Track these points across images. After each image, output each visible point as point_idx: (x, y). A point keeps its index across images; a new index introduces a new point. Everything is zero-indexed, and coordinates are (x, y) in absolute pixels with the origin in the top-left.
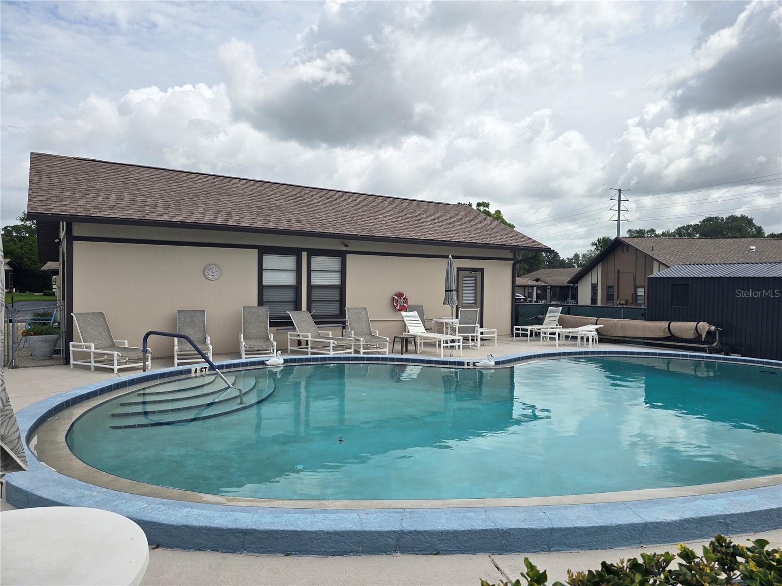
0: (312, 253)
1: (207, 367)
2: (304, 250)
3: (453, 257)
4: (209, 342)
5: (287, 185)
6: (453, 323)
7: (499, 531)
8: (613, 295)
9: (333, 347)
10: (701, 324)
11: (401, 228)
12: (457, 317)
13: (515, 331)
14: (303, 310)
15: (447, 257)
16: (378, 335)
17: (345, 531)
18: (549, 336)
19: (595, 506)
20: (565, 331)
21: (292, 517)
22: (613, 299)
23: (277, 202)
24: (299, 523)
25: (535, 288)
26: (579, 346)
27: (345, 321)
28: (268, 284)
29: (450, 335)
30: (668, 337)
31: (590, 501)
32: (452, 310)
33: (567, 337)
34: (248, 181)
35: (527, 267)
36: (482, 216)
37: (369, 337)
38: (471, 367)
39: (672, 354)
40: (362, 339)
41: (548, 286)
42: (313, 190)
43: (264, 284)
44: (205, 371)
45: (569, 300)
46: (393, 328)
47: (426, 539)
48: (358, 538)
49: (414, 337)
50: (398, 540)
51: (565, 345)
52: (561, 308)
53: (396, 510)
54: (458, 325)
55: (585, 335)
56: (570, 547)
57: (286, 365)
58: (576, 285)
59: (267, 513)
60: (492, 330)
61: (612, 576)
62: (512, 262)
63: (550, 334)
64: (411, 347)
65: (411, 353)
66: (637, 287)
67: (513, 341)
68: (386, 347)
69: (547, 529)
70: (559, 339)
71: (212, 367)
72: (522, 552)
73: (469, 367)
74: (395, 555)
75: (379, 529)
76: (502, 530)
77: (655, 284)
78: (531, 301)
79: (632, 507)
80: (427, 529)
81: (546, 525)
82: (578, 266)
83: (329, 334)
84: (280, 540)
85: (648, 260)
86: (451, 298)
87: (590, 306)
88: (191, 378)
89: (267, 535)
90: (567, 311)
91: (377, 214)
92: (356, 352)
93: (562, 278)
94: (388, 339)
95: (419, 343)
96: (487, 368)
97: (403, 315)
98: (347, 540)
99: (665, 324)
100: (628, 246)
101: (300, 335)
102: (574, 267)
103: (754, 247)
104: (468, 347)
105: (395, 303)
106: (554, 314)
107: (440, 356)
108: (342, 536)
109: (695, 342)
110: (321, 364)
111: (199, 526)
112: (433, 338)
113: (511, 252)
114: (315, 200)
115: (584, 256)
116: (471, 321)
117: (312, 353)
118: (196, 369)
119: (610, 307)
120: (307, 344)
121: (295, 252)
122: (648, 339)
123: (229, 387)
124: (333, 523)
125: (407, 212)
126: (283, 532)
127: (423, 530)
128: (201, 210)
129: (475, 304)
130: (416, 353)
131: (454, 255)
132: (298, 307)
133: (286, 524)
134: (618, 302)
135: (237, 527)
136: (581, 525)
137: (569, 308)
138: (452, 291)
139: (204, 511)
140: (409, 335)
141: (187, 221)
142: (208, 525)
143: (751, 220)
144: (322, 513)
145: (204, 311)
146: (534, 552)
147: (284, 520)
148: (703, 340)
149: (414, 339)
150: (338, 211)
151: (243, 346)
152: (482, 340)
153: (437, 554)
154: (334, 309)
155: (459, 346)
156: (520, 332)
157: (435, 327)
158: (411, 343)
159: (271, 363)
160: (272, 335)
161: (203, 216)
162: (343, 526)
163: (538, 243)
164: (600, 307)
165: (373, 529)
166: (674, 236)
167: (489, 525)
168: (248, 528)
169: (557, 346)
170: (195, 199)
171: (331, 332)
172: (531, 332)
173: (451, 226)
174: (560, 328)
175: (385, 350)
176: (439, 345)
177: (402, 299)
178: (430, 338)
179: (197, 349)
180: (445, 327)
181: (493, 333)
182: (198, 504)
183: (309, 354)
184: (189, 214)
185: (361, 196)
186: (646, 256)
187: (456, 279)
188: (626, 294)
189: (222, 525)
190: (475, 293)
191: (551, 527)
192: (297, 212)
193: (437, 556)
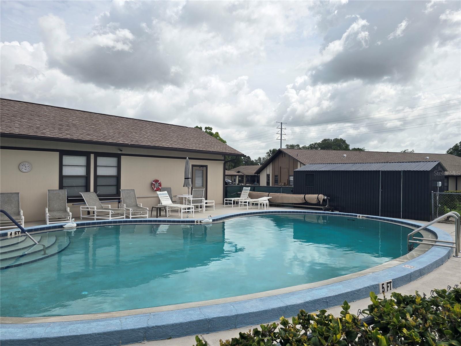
0: (97, 155)
1: (20, 231)
2: (92, 153)
3: (189, 158)
4: (22, 214)
5: (81, 111)
6: (189, 198)
7: (207, 320)
8: (278, 180)
9: (111, 215)
10: (320, 195)
11: (157, 140)
12: (192, 195)
13: (225, 201)
14: (91, 191)
15: (186, 158)
16: (141, 207)
17: (110, 332)
18: (243, 203)
19: (261, 299)
20: (252, 200)
21: (74, 327)
22: (277, 183)
23: (74, 122)
24: (79, 330)
25: (237, 177)
26: (259, 209)
27: (120, 198)
28: (66, 175)
29: (188, 205)
30: (304, 203)
31: (259, 297)
32: (189, 190)
33: (253, 204)
34: (53, 108)
35: (233, 165)
36: (207, 135)
37: (136, 208)
38: (199, 223)
39: (306, 212)
40: (131, 209)
41: (244, 175)
42: (99, 115)
43: (63, 175)
44: (19, 234)
45: (256, 183)
46: (152, 202)
47: (163, 330)
48: (119, 335)
49: (165, 207)
50: (145, 333)
51: (252, 208)
52: (250, 188)
53: (145, 314)
54: (192, 199)
55: (262, 202)
56: (247, 324)
57: (78, 227)
58: (259, 175)
59: (57, 326)
60: (212, 201)
61: (243, 340)
62: (223, 162)
63: (244, 202)
64: (163, 213)
65: (163, 216)
66: (290, 176)
67: (224, 207)
68: (147, 214)
69: (234, 316)
70: (249, 205)
71: (23, 231)
72: (220, 331)
73: (197, 224)
74: (143, 342)
75: (133, 328)
76: (209, 319)
77: (298, 174)
78: (235, 184)
79: (280, 298)
80: (164, 324)
81: (234, 313)
82: (261, 164)
83: (109, 207)
84: (65, 343)
85: (295, 161)
86: (188, 183)
87: (266, 187)
88: (7, 239)
89: (56, 340)
90: (253, 189)
91: (142, 132)
92: (127, 217)
93: (251, 171)
94: (148, 208)
95: (168, 211)
96: (208, 223)
97: (158, 193)
98: (112, 337)
99: (303, 196)
100: (285, 154)
101: (89, 208)
102: (258, 165)
103: (346, 155)
104: (198, 212)
105: (153, 186)
106: (246, 191)
107: (181, 217)
108: (108, 335)
109: (317, 205)
110: (103, 226)
111: (5, 340)
112: (177, 207)
113: (223, 156)
114: (100, 121)
115: (263, 159)
116: (200, 196)
117: (97, 219)
118: (11, 232)
119: (276, 187)
120: (94, 214)
121: (86, 154)
122: (295, 204)
123: (36, 244)
124: (102, 327)
125: (161, 131)
126: (67, 337)
127: (161, 325)
128: (17, 125)
129: (203, 186)
130: (166, 216)
131: (189, 157)
132: (87, 190)
133: (70, 332)
134: (281, 184)
135: (34, 337)
136: (253, 311)
137: (254, 188)
138: (189, 178)
139: (10, 329)
140: (162, 206)
141: (6, 132)
142: (12, 338)
143: (345, 141)
144: (96, 321)
145: (18, 193)
146: (227, 330)
147: (68, 329)
148: (321, 204)
149: (165, 208)
150: (116, 129)
151: (48, 216)
152: (206, 207)
153: (170, 338)
154: (112, 190)
155: (192, 211)
156: (228, 202)
157: (178, 201)
158: (163, 211)
159: (67, 227)
160: (69, 208)
161: (19, 129)
162: (109, 328)
163: (237, 151)
164: (272, 187)
165: (129, 328)
166: (308, 148)
167: (202, 317)
168: (43, 337)
169: (248, 209)
170: (12, 118)
171: (110, 205)
172: (234, 202)
173: (188, 140)
174: (249, 199)
175: (146, 215)
176: (180, 211)
177: (158, 184)
178: (175, 207)
179: (11, 219)
180: (184, 200)
181: (213, 203)
182: (5, 325)
183: (95, 220)
184: (8, 128)
185: (131, 120)
186: (294, 159)
187: (191, 171)
188: (284, 179)
189: (23, 338)
190: (203, 180)
191: (236, 314)
192: (87, 128)
193: (169, 340)
